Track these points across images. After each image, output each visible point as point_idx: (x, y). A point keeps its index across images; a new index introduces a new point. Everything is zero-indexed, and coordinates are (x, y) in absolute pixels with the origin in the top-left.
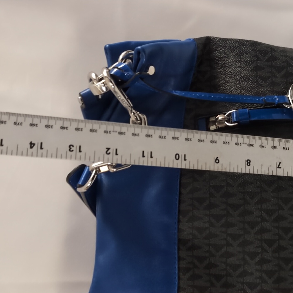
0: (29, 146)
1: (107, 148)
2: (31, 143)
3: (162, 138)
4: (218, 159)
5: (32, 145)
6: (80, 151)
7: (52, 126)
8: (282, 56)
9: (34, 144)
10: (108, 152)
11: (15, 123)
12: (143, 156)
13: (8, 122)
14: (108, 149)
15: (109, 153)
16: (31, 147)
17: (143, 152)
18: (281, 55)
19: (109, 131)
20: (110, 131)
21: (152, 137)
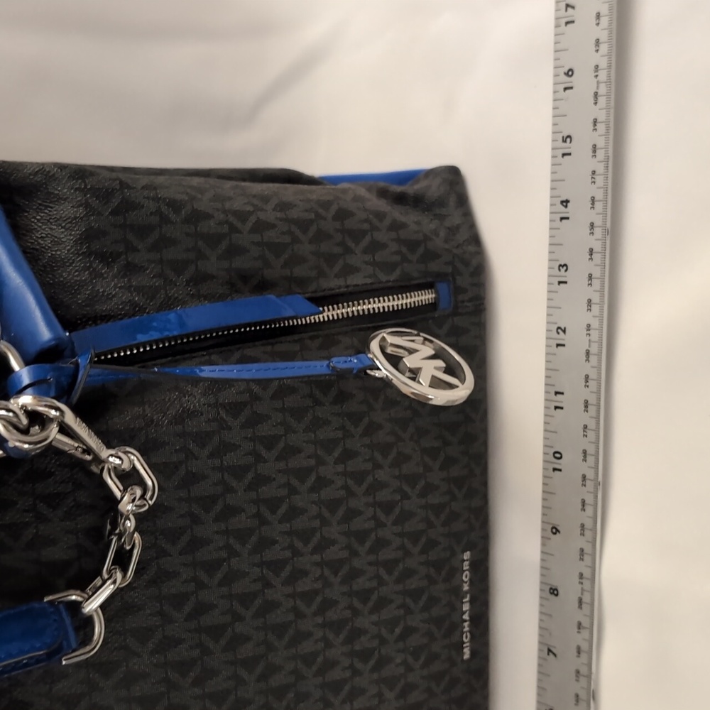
0: (564, 199)
1: (565, 328)
2: (567, 201)
3: (584, 431)
4: (558, 533)
5: (565, 203)
6: (560, 283)
7: (593, 233)
8: (148, 198)
9: (566, 207)
10: (559, 331)
11: (594, 173)
12: (557, 393)
13: (595, 160)
14: (564, 331)
15: (558, 333)
16: (562, 202)
17: (562, 393)
18: (144, 198)
19: (590, 332)
20: (589, 335)
21: (584, 411)
